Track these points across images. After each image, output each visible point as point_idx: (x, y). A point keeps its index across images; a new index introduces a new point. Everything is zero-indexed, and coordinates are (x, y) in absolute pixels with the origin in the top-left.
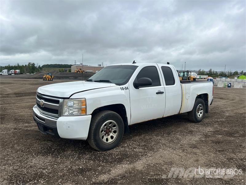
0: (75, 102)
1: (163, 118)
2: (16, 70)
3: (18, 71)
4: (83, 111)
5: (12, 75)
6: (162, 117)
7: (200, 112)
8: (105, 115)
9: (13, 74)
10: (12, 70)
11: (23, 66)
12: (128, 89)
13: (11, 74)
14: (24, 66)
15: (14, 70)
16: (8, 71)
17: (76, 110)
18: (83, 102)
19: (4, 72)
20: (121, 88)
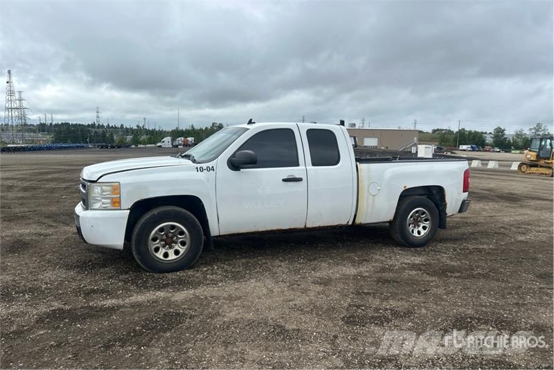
0: (104, 188)
1: (306, 230)
2: (188, 139)
3: (190, 139)
4: (116, 204)
5: (179, 147)
6: (302, 226)
7: (422, 225)
8: (159, 213)
9: (180, 145)
10: (179, 139)
11: (201, 130)
12: (213, 170)
13: (177, 146)
14: (204, 129)
15: (183, 138)
16: (173, 140)
17: (109, 201)
18: (116, 188)
19: (166, 142)
20: (197, 168)
